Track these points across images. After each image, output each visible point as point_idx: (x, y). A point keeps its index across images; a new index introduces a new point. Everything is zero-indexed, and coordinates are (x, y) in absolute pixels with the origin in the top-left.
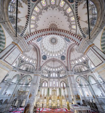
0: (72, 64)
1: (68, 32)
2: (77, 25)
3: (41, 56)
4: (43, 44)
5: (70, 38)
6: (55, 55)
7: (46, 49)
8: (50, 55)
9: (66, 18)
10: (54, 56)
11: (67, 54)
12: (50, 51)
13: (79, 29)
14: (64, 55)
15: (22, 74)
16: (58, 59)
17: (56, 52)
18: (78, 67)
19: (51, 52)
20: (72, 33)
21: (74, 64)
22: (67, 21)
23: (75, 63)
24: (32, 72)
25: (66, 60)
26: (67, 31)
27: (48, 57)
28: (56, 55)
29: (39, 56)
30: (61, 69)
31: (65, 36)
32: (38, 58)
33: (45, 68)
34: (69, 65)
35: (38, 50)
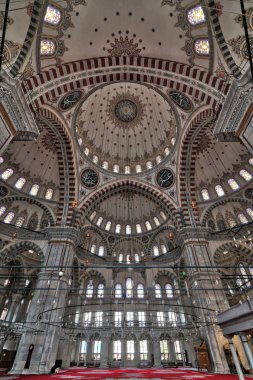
0: (203, 202)
1: (182, 65)
2: (215, 41)
3: (75, 171)
4: (82, 123)
5: (188, 90)
6: (133, 170)
7: (97, 144)
8: (111, 167)
9: (171, 15)
10: (128, 172)
11: (180, 160)
12: (113, 153)
13: (221, 56)
14: (168, 165)
16: (144, 184)
17: (137, 158)
19: (117, 158)
20: (196, 71)
21: (212, 200)
22: (176, 26)
23: (214, 197)
24: (43, 231)
25: (176, 187)
26: (175, 64)
27: (106, 179)
28: (139, 171)
29: (66, 171)
30: (158, 224)
31: (168, 83)
32: (62, 179)
33: (92, 222)
35: (63, 146)
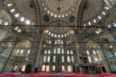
0: (84, 27)
6: (61, 16)
8: (54, 15)
10: (59, 17)
11: (78, 12)
14: (73, 14)
15: (17, 37)
16: (65, 21)
17: (63, 12)
21: (86, 26)
24: (31, 35)
27: (52, 19)
28: (63, 16)
29: (38, 15)
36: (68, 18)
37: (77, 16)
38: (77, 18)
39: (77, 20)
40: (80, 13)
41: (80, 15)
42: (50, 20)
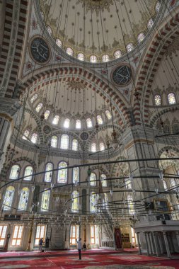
0: (154, 106)
11: (145, 58)
18: (171, 120)
21: (162, 106)
23: (165, 104)
34: (142, 107)
36: (110, 70)
37: (141, 70)
38: (139, 75)
39: (137, 81)
40: (152, 60)
41: (152, 66)
42: (53, 61)
